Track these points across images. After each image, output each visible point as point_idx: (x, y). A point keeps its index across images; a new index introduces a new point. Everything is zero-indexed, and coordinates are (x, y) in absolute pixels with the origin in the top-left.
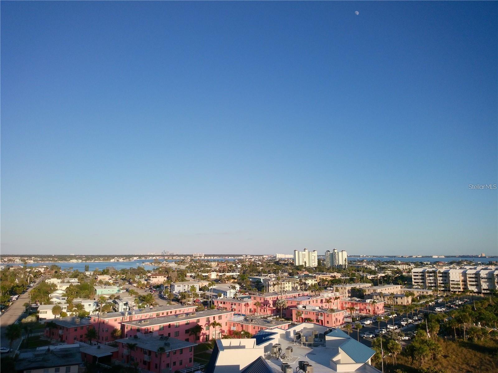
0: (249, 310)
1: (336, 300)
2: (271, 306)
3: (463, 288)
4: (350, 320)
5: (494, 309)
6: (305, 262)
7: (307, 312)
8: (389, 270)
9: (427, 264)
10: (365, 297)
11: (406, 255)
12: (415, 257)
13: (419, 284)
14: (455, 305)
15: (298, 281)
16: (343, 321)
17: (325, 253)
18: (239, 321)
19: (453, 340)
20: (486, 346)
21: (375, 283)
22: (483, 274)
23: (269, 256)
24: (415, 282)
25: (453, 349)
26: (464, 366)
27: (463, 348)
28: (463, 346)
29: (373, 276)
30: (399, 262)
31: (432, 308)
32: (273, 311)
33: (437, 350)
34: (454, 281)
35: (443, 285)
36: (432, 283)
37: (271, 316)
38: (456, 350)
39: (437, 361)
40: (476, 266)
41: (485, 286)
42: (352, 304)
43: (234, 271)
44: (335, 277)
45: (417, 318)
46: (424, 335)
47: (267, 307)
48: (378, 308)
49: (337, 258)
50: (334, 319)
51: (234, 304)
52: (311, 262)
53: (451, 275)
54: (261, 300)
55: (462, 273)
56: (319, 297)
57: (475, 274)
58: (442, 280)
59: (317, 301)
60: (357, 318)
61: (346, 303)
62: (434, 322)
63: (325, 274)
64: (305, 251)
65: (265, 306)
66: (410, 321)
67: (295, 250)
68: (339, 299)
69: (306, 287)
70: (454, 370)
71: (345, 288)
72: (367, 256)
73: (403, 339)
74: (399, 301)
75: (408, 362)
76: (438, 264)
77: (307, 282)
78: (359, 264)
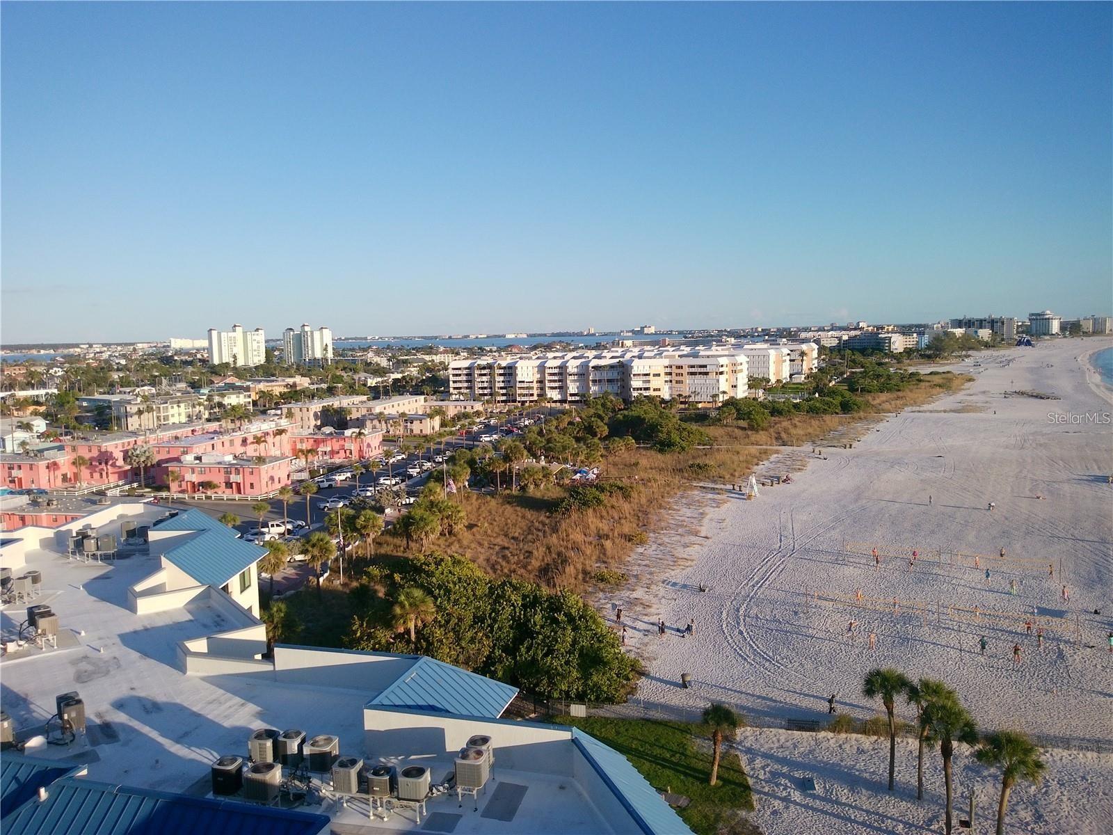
0: (60, 478)
1: (278, 437)
2: (120, 462)
3: (538, 395)
4: (305, 476)
5: (578, 429)
6: (235, 357)
7: (203, 469)
8: (415, 365)
9: (491, 351)
10: (350, 423)
11: (458, 334)
12: (474, 337)
13: (462, 391)
14: (517, 427)
15: (202, 401)
16: (288, 479)
17: (284, 334)
18: (16, 509)
19: (492, 495)
20: (546, 498)
21: (376, 393)
22: (573, 366)
23: (152, 345)
24: (455, 388)
25: (490, 512)
26: (499, 541)
27: (507, 506)
28: (508, 503)
29: (380, 379)
30: (442, 349)
31: (475, 437)
32: (123, 475)
33: (456, 517)
34: (523, 382)
35: (504, 391)
36: (485, 388)
37: (118, 486)
38: (493, 513)
39: (454, 538)
40: (564, 354)
41: (573, 388)
42: (315, 441)
43: (43, 385)
44: (294, 385)
45: (441, 460)
46: (435, 492)
47: (109, 467)
48: (369, 445)
49: (310, 345)
50: (265, 478)
51: (16, 467)
52: (250, 355)
53: (519, 372)
54: (90, 451)
55: (538, 367)
56: (239, 433)
57: (559, 367)
58: (503, 382)
59: (232, 442)
60: (321, 470)
61: (302, 441)
62: (460, 466)
63: (273, 381)
64: (234, 331)
65: (103, 465)
66: (428, 465)
67: (211, 330)
68: (284, 434)
69: (220, 413)
70: (480, 549)
71: (308, 409)
72: (381, 338)
73: (404, 503)
74: (416, 427)
75: (400, 547)
76: (511, 351)
77: (226, 401)
78: (359, 354)
